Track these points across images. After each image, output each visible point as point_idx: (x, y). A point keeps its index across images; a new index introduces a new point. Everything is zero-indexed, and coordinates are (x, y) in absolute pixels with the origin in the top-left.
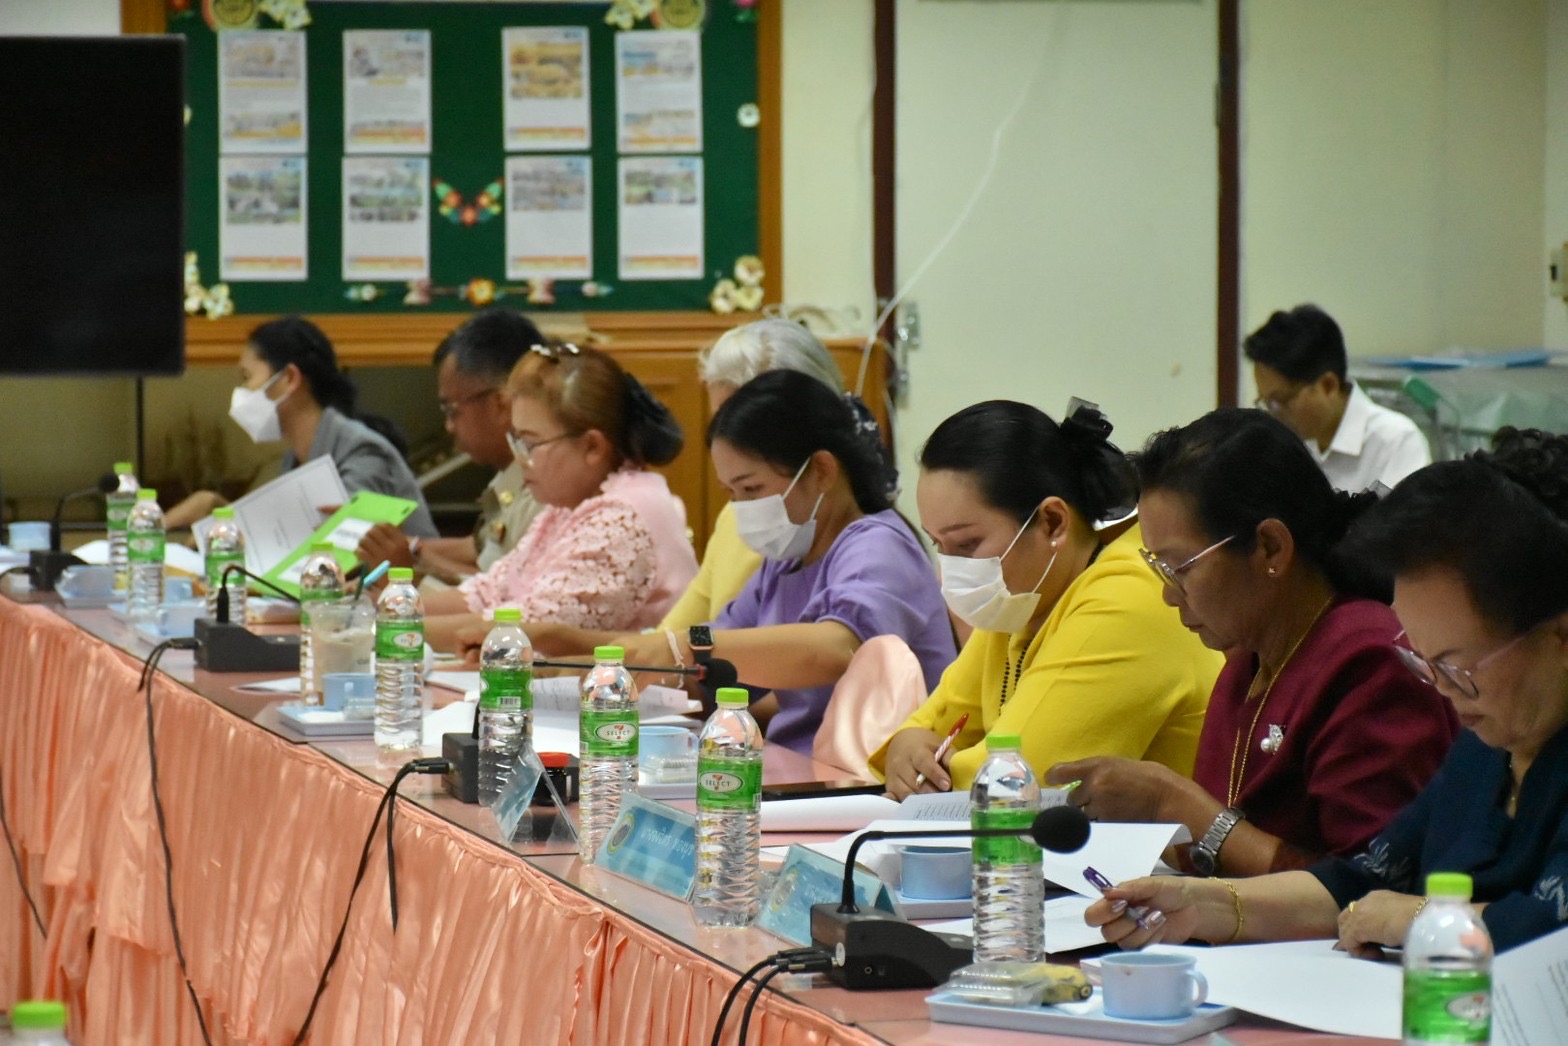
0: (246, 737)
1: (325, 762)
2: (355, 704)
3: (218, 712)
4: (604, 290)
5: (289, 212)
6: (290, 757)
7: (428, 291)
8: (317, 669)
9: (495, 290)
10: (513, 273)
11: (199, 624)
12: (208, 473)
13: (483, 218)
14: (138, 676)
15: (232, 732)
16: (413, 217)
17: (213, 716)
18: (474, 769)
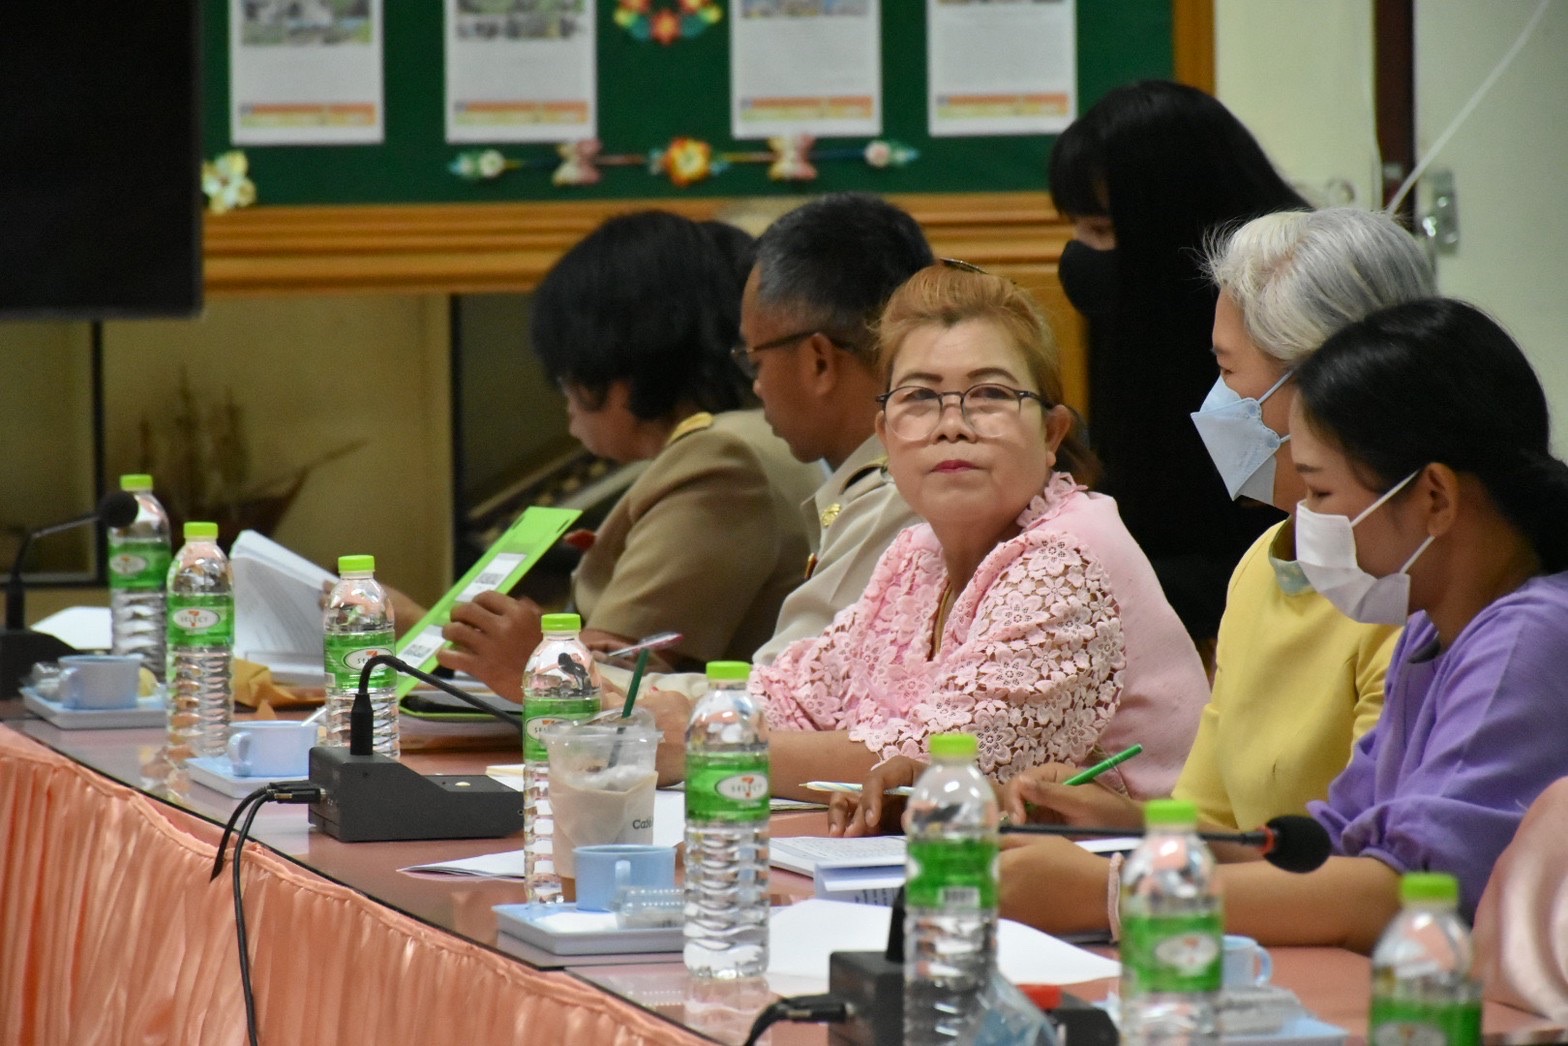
0: (438, 959)
1: (602, 1002)
2: (639, 899)
3: (380, 913)
4: (903, 156)
5: (350, 24)
6: (529, 993)
7: (595, 162)
8: (559, 837)
9: (711, 157)
10: (741, 128)
11: (315, 755)
12: (215, 484)
13: (689, 32)
14: (214, 850)
15: (410, 950)
16: (567, 30)
17: (368, 920)
18: (898, 1013)
